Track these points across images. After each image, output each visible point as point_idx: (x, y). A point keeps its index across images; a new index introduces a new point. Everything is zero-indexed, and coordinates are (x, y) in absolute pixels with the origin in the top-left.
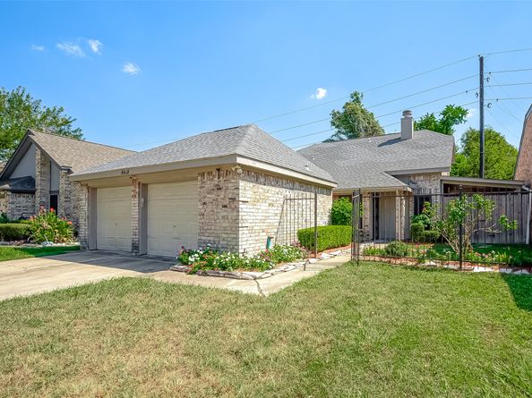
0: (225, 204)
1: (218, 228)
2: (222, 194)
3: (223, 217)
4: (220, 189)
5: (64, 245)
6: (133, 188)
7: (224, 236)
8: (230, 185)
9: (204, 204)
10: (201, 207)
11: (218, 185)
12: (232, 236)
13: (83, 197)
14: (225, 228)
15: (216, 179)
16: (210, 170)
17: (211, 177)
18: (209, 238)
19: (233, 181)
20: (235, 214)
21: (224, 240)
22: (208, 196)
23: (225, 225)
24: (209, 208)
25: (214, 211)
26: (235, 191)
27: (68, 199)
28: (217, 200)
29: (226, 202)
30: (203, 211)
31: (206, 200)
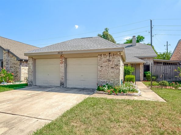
0: (112, 67)
1: (109, 76)
2: (111, 63)
3: (112, 72)
4: (110, 61)
5: (12, 84)
6: (61, 59)
7: (112, 79)
8: (115, 59)
9: (102, 67)
10: (100, 68)
11: (109, 59)
12: (116, 79)
13: (30, 63)
14: (112, 76)
15: (108, 57)
16: (105, 54)
17: (105, 56)
18: (104, 80)
19: (117, 58)
20: (118, 71)
21: (112, 81)
22: (104, 64)
23: (112, 75)
24: (104, 68)
25: (107, 70)
26: (118, 62)
27: (7, 63)
28: (108, 65)
29: (113, 66)
30: (101, 69)
31: (102, 65)
